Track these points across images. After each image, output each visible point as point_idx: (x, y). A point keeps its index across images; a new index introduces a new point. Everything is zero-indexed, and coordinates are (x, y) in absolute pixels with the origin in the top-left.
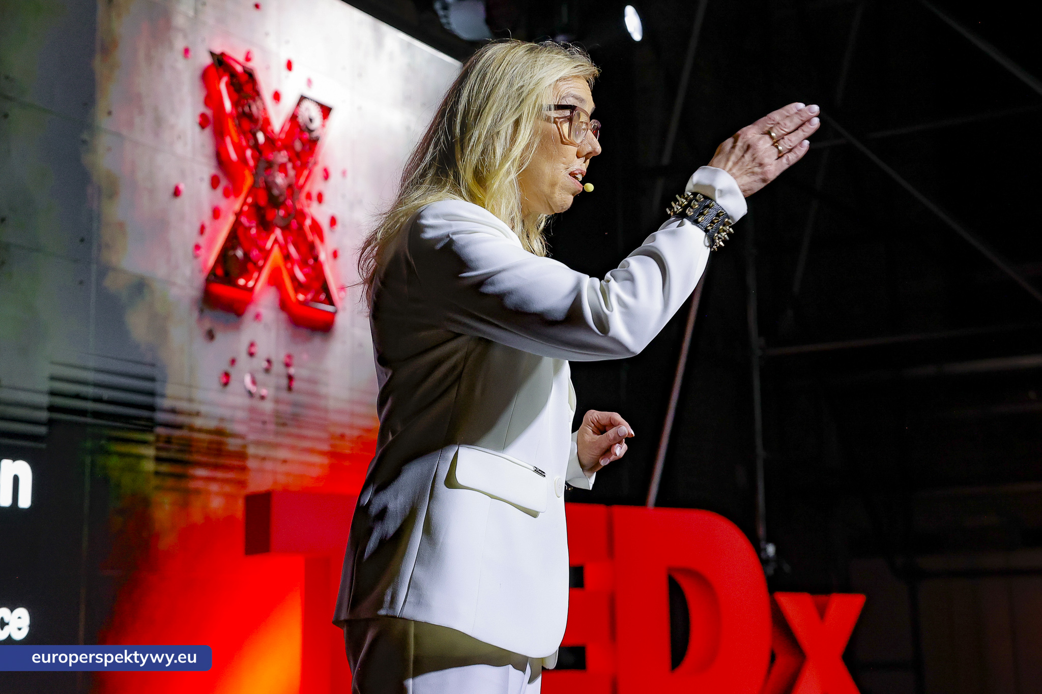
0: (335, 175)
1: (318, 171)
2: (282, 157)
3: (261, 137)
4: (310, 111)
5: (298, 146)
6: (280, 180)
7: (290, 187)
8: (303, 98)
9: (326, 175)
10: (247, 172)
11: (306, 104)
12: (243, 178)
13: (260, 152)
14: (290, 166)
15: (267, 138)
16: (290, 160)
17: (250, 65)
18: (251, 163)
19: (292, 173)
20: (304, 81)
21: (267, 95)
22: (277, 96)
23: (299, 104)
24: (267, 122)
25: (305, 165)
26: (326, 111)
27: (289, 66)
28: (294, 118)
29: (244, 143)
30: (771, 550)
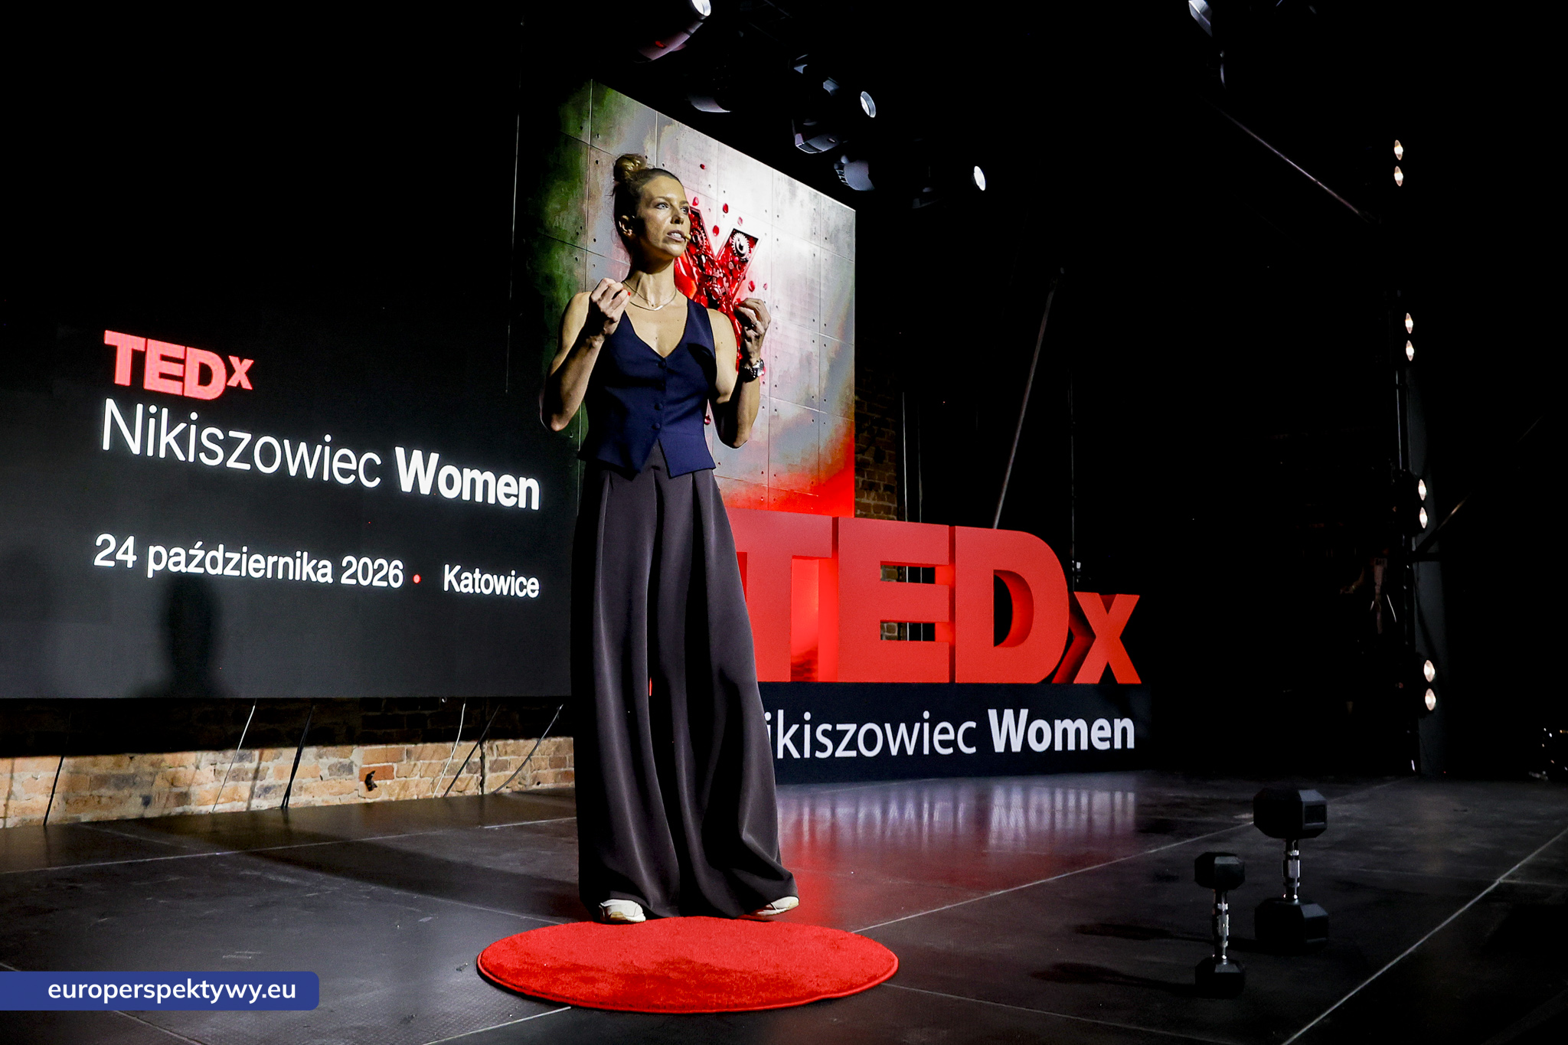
0: (758, 288)
1: (746, 284)
2: (719, 273)
3: (703, 257)
4: (741, 240)
5: (731, 266)
6: (718, 290)
7: (724, 294)
8: (735, 232)
9: (752, 288)
10: (693, 282)
11: (738, 236)
12: (691, 287)
13: (703, 269)
14: (725, 279)
15: (708, 260)
16: (724, 275)
17: (696, 207)
18: (696, 277)
19: (726, 285)
20: (737, 219)
21: (709, 230)
22: (716, 230)
23: (732, 235)
24: (709, 248)
25: (735, 280)
26: (753, 241)
27: (726, 208)
28: (728, 245)
29: (691, 263)
30: (1079, 565)
